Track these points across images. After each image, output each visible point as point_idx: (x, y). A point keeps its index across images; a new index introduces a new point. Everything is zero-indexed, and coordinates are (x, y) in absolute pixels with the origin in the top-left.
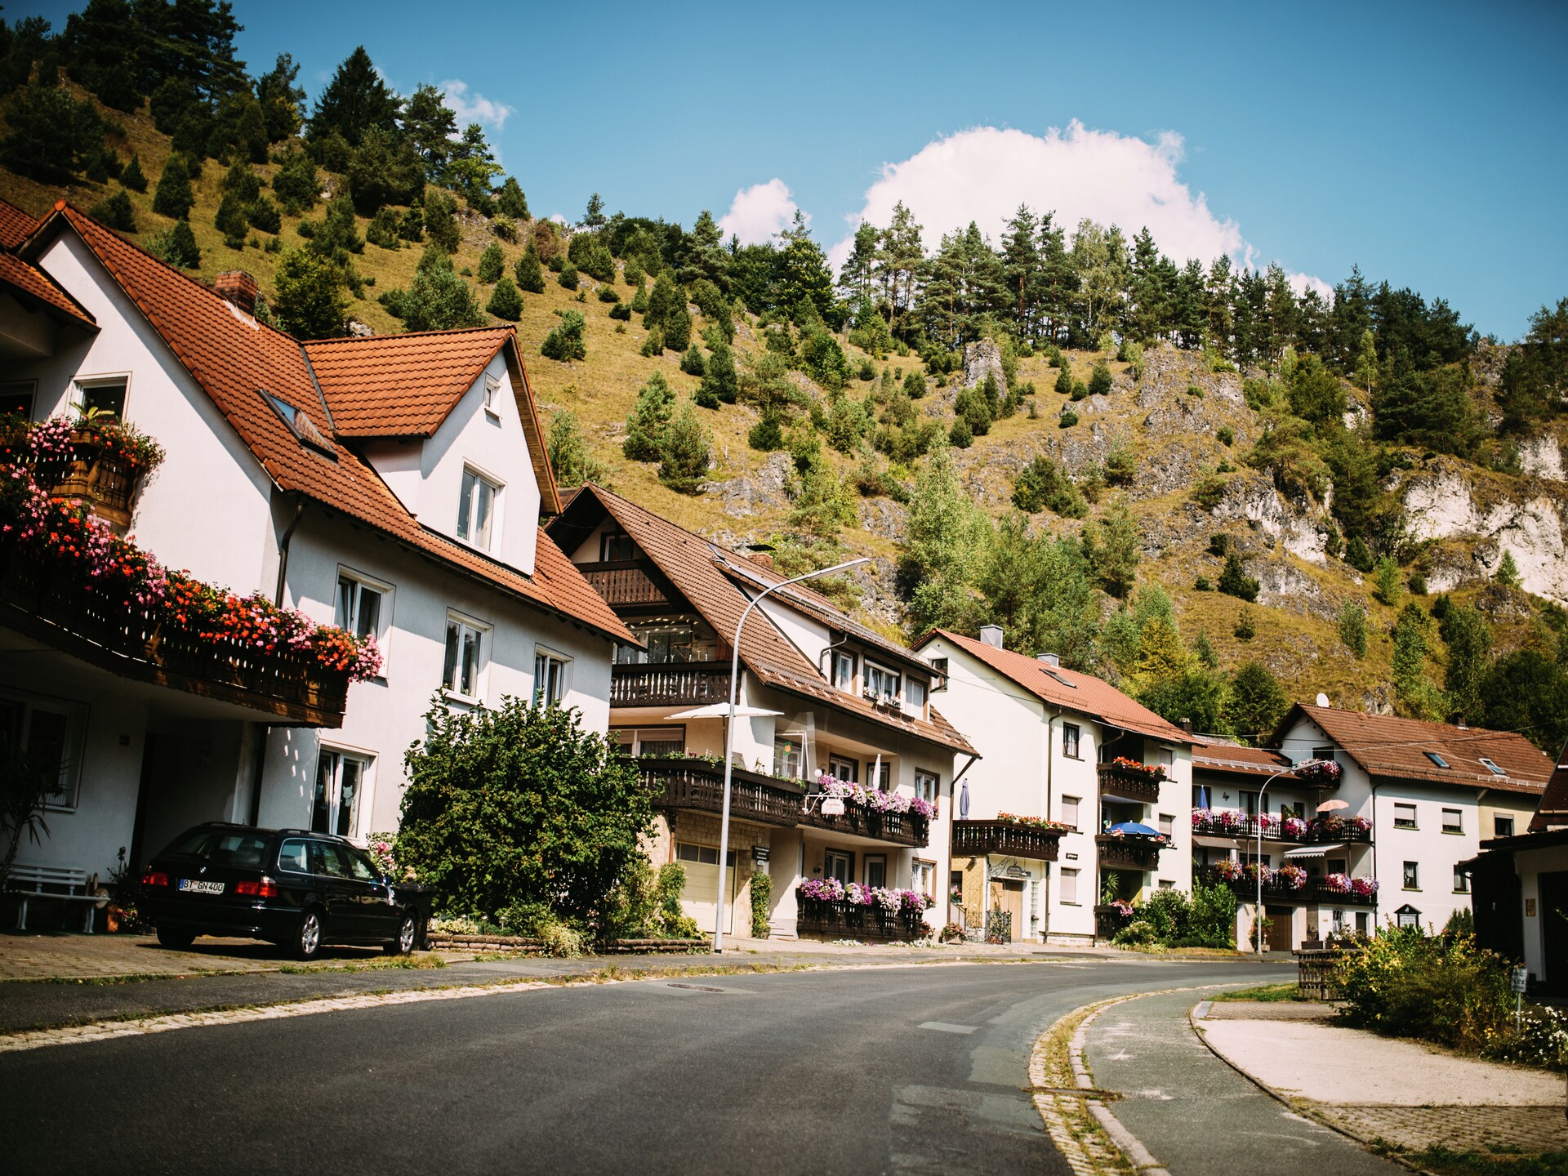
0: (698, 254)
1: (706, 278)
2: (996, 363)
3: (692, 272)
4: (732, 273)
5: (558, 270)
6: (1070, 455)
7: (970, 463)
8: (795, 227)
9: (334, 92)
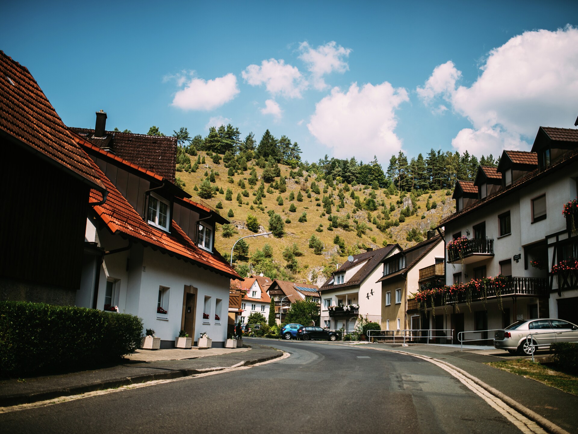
0: (350, 170)
1: (352, 176)
2: (410, 202)
3: (349, 175)
4: (359, 173)
5: (307, 193)
6: (422, 226)
7: (398, 230)
8: (374, 160)
9: (262, 142)
